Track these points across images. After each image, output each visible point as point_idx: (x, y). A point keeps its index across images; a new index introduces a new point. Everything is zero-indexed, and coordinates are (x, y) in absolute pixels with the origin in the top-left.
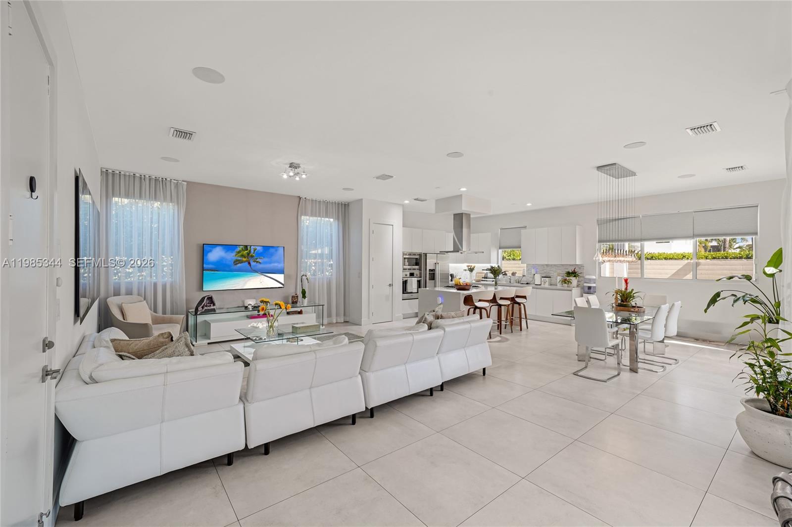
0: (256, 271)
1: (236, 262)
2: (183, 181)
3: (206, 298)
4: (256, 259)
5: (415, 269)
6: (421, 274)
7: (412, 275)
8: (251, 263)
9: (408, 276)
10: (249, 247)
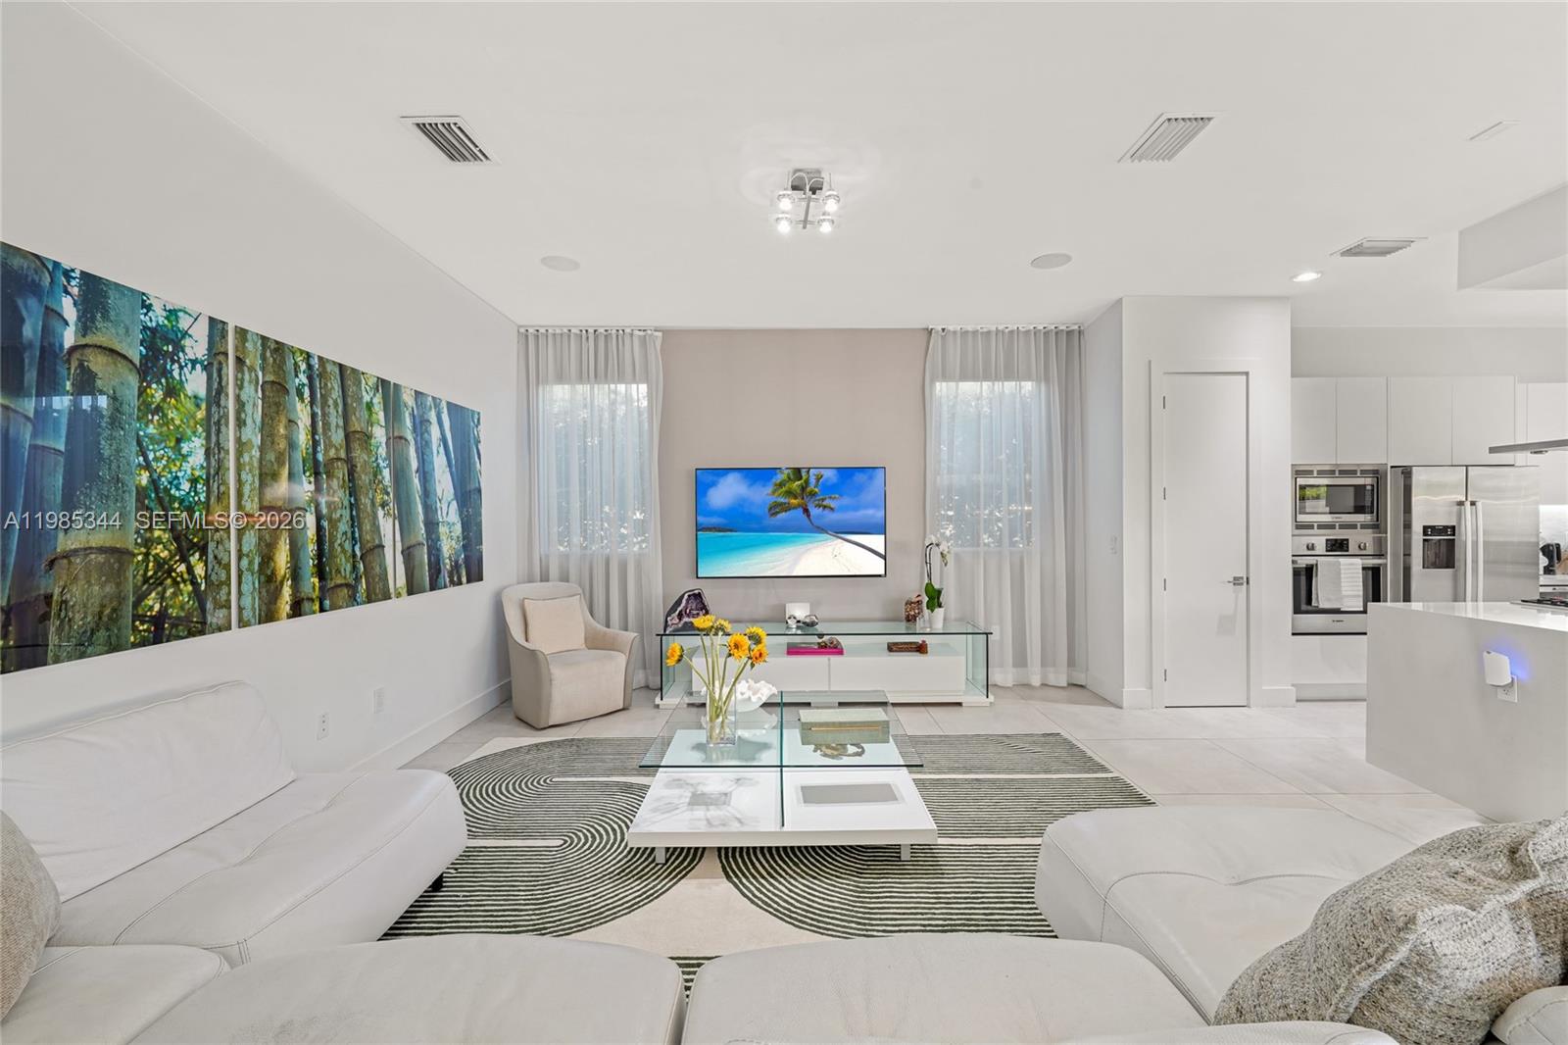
0: (821, 530)
1: (775, 509)
2: (655, 331)
3: (686, 596)
4: (823, 500)
5: (1353, 526)
6: (1380, 544)
7: (1338, 546)
8: (810, 510)
9: (1321, 548)
10: (804, 474)
